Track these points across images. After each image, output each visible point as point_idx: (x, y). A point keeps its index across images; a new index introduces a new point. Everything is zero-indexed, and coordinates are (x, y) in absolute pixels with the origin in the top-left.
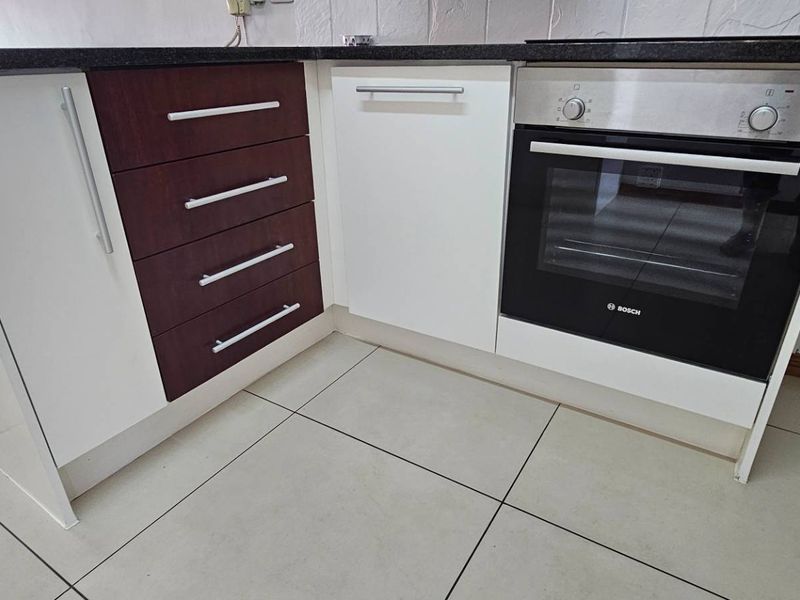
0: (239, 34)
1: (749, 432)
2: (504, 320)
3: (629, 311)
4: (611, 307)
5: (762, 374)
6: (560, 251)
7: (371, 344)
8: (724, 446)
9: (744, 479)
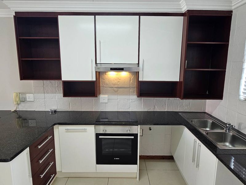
0: (17, 108)
1: (137, 173)
2: (97, 165)
3: (118, 159)
4: (115, 159)
5: (136, 164)
6: (106, 150)
7: (67, 178)
8: (135, 176)
9: (138, 181)
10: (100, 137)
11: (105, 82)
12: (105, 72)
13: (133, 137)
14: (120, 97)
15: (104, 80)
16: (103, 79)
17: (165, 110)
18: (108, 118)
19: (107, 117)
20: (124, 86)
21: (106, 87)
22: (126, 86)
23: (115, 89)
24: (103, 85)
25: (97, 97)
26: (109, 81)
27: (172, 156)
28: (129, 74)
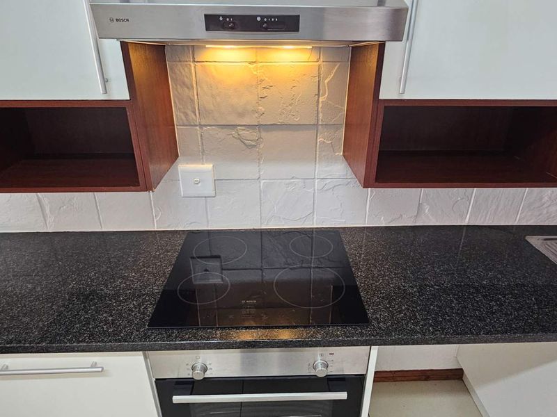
10: (177, 399)
11: (192, 101)
12: (191, 48)
13: (343, 395)
14: (269, 170)
15: (190, 87)
16: (184, 83)
17: (462, 217)
18: (219, 257)
19: (215, 254)
20: (287, 121)
21: (201, 126)
22: (296, 120)
23: (245, 133)
24: (186, 115)
25: (148, 188)
26: (213, 96)
27: (462, 369)
28: (314, 57)
